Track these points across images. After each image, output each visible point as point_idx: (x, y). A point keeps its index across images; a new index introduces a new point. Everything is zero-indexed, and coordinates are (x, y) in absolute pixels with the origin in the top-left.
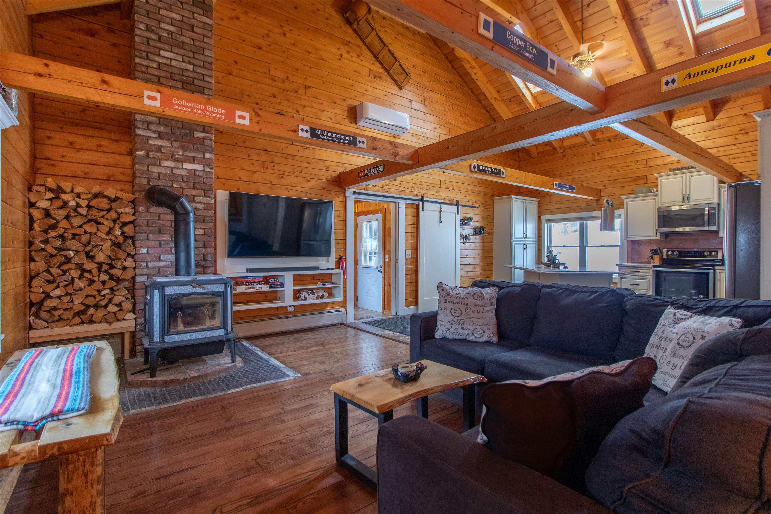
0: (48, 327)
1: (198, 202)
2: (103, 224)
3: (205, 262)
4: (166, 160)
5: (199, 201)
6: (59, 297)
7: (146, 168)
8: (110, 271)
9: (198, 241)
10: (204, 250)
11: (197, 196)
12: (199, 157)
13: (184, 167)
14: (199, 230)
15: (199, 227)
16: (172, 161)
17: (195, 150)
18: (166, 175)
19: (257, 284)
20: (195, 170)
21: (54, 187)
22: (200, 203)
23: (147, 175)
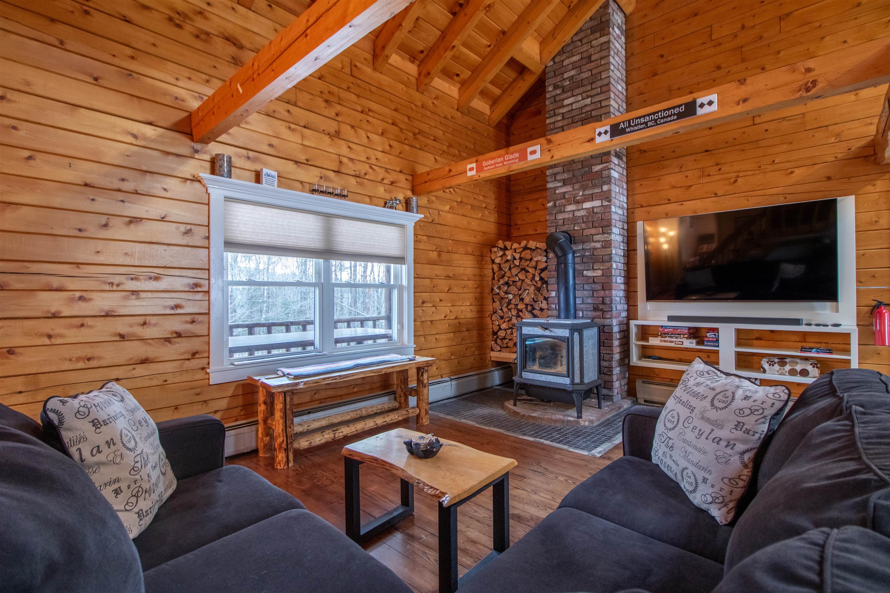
0: (500, 351)
1: (596, 241)
2: (529, 272)
3: (603, 306)
4: (569, 204)
5: (597, 239)
6: (505, 330)
7: (554, 218)
8: (533, 311)
9: (597, 283)
10: (602, 292)
11: (596, 235)
12: (597, 193)
13: (584, 207)
14: (598, 271)
15: (597, 268)
16: (574, 204)
17: (594, 186)
18: (569, 219)
19: (677, 338)
20: (593, 208)
21: (502, 247)
22: (599, 241)
23: (555, 223)
